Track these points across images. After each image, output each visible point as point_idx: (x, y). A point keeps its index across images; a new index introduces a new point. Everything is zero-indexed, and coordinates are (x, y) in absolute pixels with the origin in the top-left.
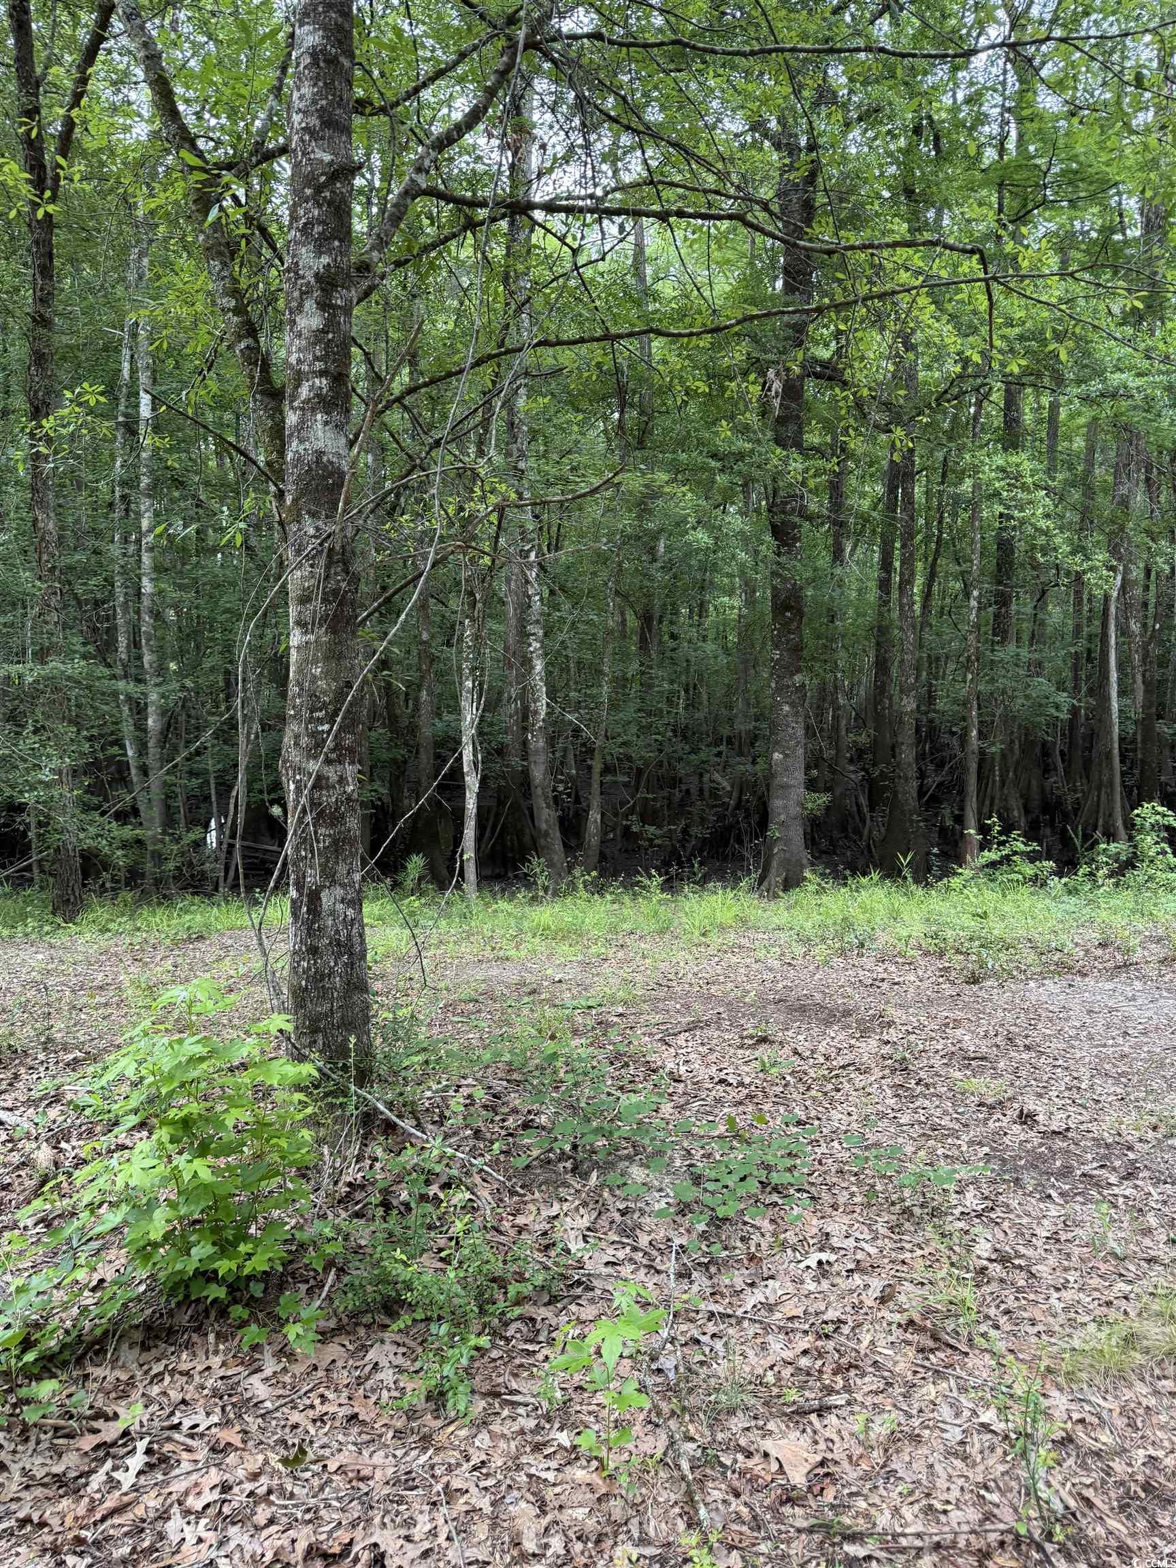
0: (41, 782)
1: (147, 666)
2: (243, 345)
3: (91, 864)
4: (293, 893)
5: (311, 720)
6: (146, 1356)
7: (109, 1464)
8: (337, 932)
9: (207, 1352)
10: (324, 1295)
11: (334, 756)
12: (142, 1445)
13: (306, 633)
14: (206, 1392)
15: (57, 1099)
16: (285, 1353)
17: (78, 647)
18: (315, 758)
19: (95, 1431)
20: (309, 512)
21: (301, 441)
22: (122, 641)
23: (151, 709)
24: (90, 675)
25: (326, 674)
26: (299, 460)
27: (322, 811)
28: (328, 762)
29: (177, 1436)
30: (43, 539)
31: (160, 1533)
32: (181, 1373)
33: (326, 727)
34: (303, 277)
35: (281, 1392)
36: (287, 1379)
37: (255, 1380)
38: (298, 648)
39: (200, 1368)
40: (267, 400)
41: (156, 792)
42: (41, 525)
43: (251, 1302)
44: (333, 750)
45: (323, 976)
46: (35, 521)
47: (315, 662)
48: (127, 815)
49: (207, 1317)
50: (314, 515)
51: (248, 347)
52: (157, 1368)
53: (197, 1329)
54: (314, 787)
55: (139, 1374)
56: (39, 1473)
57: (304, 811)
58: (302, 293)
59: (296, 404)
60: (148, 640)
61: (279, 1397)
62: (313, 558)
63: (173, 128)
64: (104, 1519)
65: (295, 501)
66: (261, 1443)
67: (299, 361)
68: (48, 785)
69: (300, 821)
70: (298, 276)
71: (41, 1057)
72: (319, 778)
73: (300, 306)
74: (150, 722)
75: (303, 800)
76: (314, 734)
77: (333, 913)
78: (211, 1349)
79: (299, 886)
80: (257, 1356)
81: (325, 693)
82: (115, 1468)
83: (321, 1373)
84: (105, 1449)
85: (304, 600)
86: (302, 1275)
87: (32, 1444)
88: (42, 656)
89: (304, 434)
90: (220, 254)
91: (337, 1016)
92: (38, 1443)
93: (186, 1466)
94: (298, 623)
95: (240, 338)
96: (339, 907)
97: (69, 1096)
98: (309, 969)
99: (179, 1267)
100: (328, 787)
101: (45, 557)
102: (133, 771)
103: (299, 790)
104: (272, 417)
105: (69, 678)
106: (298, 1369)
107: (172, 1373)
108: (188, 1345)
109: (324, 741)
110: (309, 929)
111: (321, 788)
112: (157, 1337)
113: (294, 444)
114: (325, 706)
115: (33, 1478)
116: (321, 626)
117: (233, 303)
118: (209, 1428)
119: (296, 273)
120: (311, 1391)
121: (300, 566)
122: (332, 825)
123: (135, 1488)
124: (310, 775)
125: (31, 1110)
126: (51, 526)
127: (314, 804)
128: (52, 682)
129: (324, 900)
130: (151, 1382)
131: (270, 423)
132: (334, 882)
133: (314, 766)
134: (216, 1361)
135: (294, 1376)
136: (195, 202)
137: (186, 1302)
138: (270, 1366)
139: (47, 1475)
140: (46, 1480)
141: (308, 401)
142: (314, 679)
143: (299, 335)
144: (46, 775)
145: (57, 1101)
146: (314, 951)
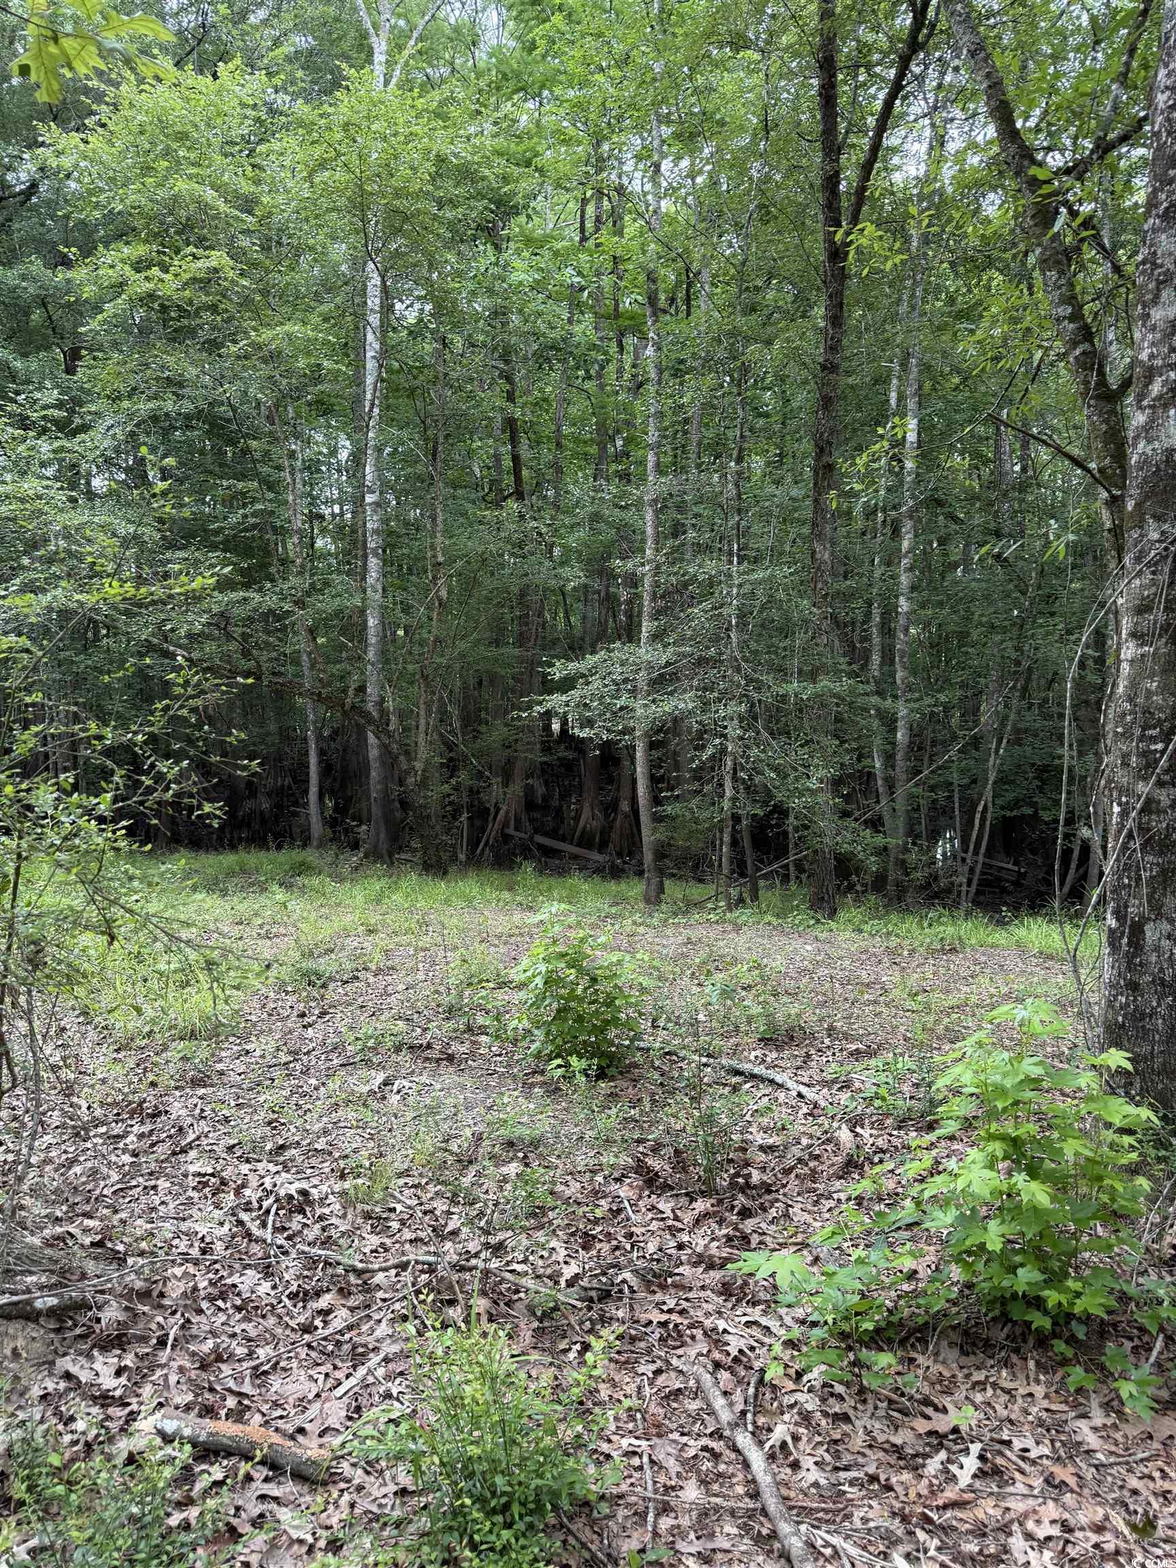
0: (808, 789)
1: (899, 681)
2: (1077, 352)
3: (845, 867)
4: (1112, 922)
5: (1142, 738)
6: (964, 1360)
7: (943, 1455)
8: (1162, 970)
9: (1028, 1377)
10: (1152, 1360)
11: (1167, 778)
12: (975, 1448)
13: (1142, 645)
14: (1030, 1418)
15: (846, 1085)
16: (1113, 1405)
17: (843, 667)
18: (1145, 779)
19: (928, 1418)
20: (1154, 517)
21: (1149, 442)
22: (876, 658)
23: (900, 724)
24: (852, 691)
25: (1163, 689)
26: (1145, 462)
27: (1151, 838)
28: (1160, 784)
29: (1008, 1453)
30: (819, 569)
31: (1004, 1546)
32: (1002, 1389)
33: (1160, 746)
34: (1161, 266)
35: (1113, 1448)
36: (1118, 1436)
37: (1083, 1425)
38: (1132, 661)
39: (1022, 1391)
40: (1102, 403)
41: (901, 805)
42: (818, 556)
43: (1072, 1340)
44: (1166, 772)
45: (1143, 1015)
46: (814, 552)
47: (1151, 677)
48: (876, 824)
49: (1025, 1341)
50: (1158, 518)
51: (1084, 353)
52: (979, 1376)
53: (1017, 1351)
54: (1142, 810)
55: (960, 1375)
56: (881, 1438)
57: (1130, 836)
58: (1159, 283)
59: (1145, 403)
60: (902, 657)
61: (1112, 1453)
62: (1156, 564)
63: (1013, 149)
64: (945, 1507)
65: (1138, 505)
66: (1098, 1495)
67: (1152, 356)
68: (813, 792)
69: (1125, 847)
70: (1155, 265)
71: (827, 1041)
72: (1149, 801)
73: (1157, 296)
74: (899, 735)
75: (1129, 824)
76: (1144, 754)
77: (1157, 949)
78: (1032, 1376)
79: (1120, 915)
80: (1082, 1400)
81: (1160, 709)
82: (949, 1461)
83: (1156, 1445)
84: (937, 1439)
85: (1142, 609)
86: (1124, 1330)
87: (870, 1407)
88: (812, 675)
89: (1153, 433)
90: (1058, 262)
91: (1158, 1061)
92: (876, 1408)
93: (1020, 1488)
94: (1133, 635)
95: (1074, 344)
96: (1166, 943)
97: (857, 1085)
98: (1127, 1005)
99: (1005, 1283)
100: (1159, 812)
101: (820, 585)
102: (880, 782)
103: (1124, 814)
104: (1106, 421)
105: (835, 696)
106: (1132, 1431)
107: (995, 1385)
108: (1006, 1363)
109: (1157, 761)
110: (1129, 963)
111: (1151, 813)
112: (974, 1344)
113: (1141, 445)
114: (1160, 722)
115: (874, 1439)
116: (1160, 636)
117: (1070, 310)
118: (1041, 1457)
119: (1154, 264)
120: (1147, 1459)
121: (1140, 574)
122: (1161, 853)
123: (971, 1489)
124: (1139, 797)
125: (825, 1090)
126: (826, 556)
127: (1143, 829)
128: (820, 700)
129: (1148, 934)
130: (973, 1388)
131: (1104, 427)
132: (1159, 916)
133: (1143, 788)
134: (1039, 1391)
135: (1126, 1436)
136: (1033, 217)
137: (1005, 1318)
138: (1098, 1418)
139: (887, 1441)
140: (886, 1446)
141: (1160, 397)
142: (1149, 693)
143: (1153, 328)
144: (813, 784)
145: (848, 1087)
146: (1133, 987)
